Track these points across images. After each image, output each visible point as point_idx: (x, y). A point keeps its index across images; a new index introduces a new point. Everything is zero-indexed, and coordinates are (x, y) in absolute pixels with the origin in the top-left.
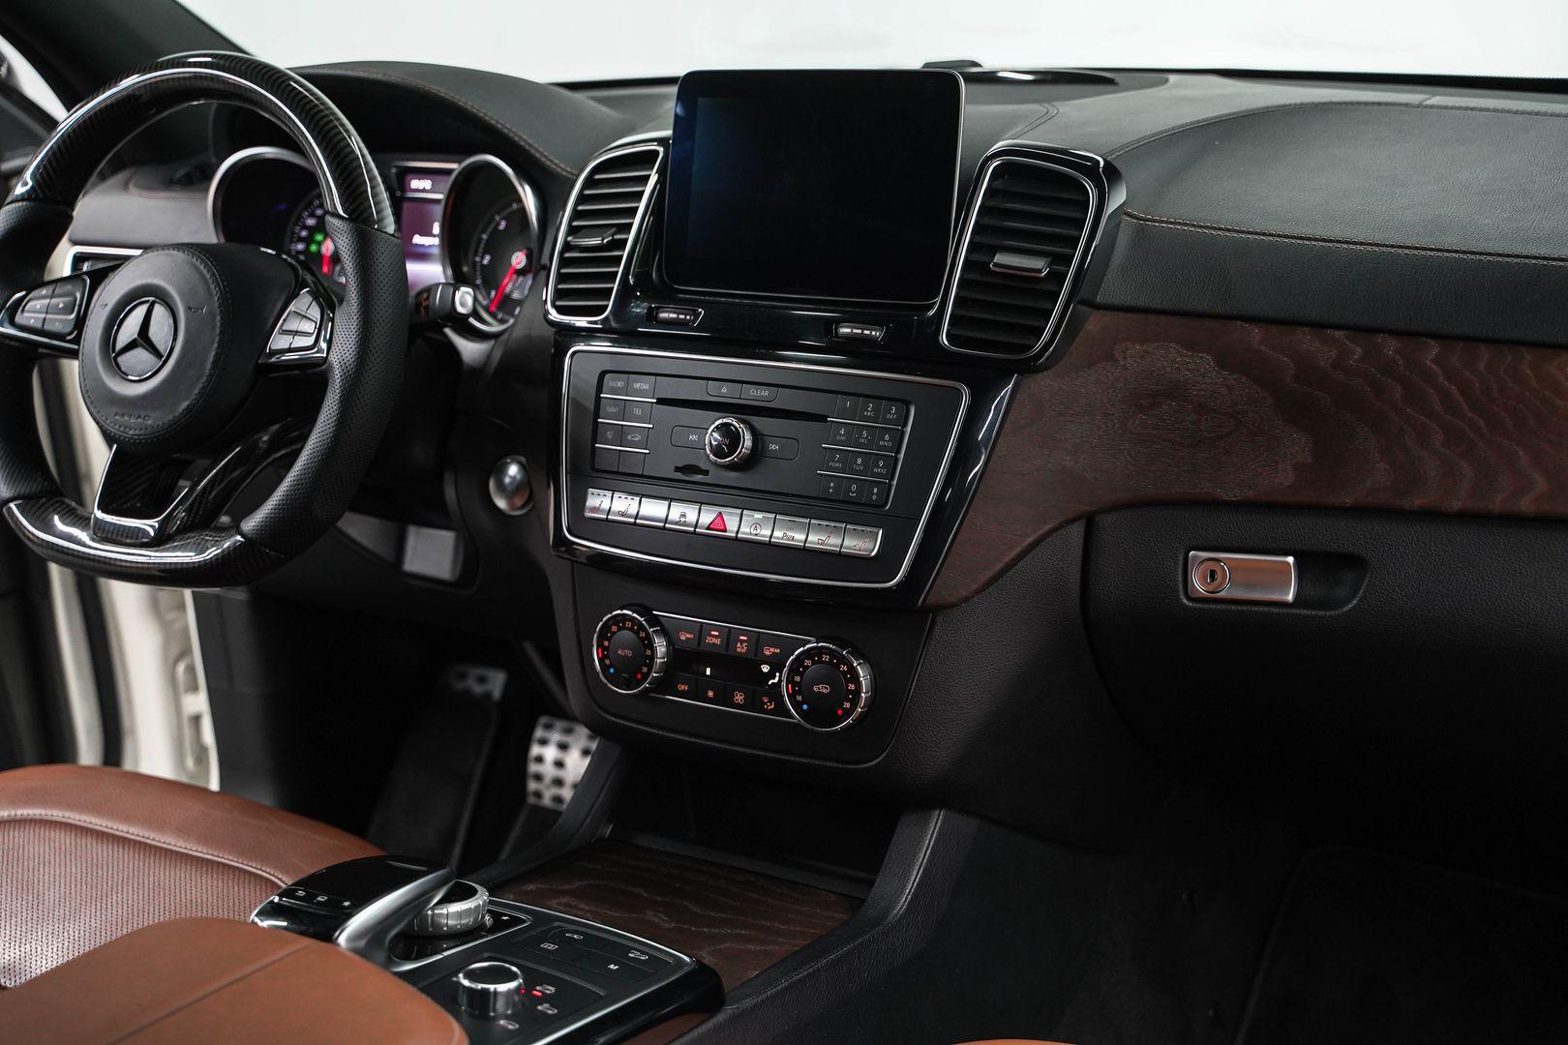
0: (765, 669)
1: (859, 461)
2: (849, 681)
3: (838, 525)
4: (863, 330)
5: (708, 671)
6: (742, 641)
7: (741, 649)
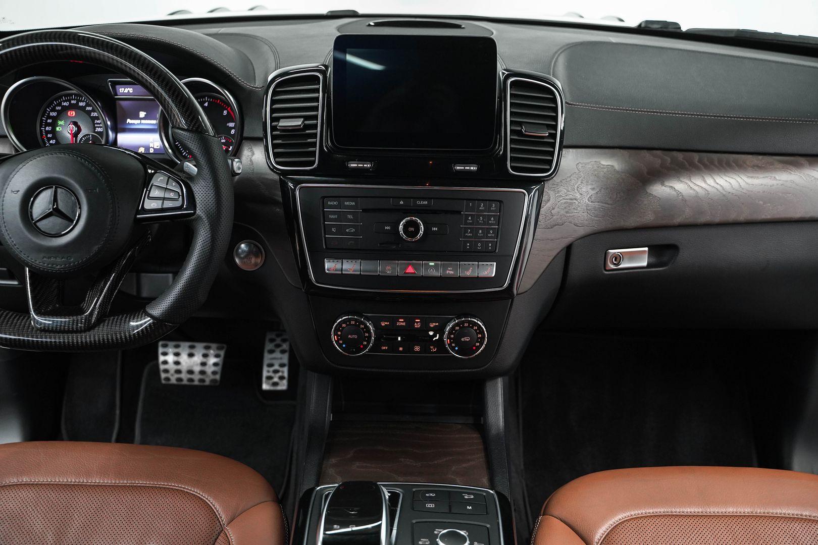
0: (431, 333)
1: (480, 231)
2: (478, 334)
3: (474, 263)
4: (465, 167)
5: (399, 339)
6: (417, 322)
7: (417, 326)
